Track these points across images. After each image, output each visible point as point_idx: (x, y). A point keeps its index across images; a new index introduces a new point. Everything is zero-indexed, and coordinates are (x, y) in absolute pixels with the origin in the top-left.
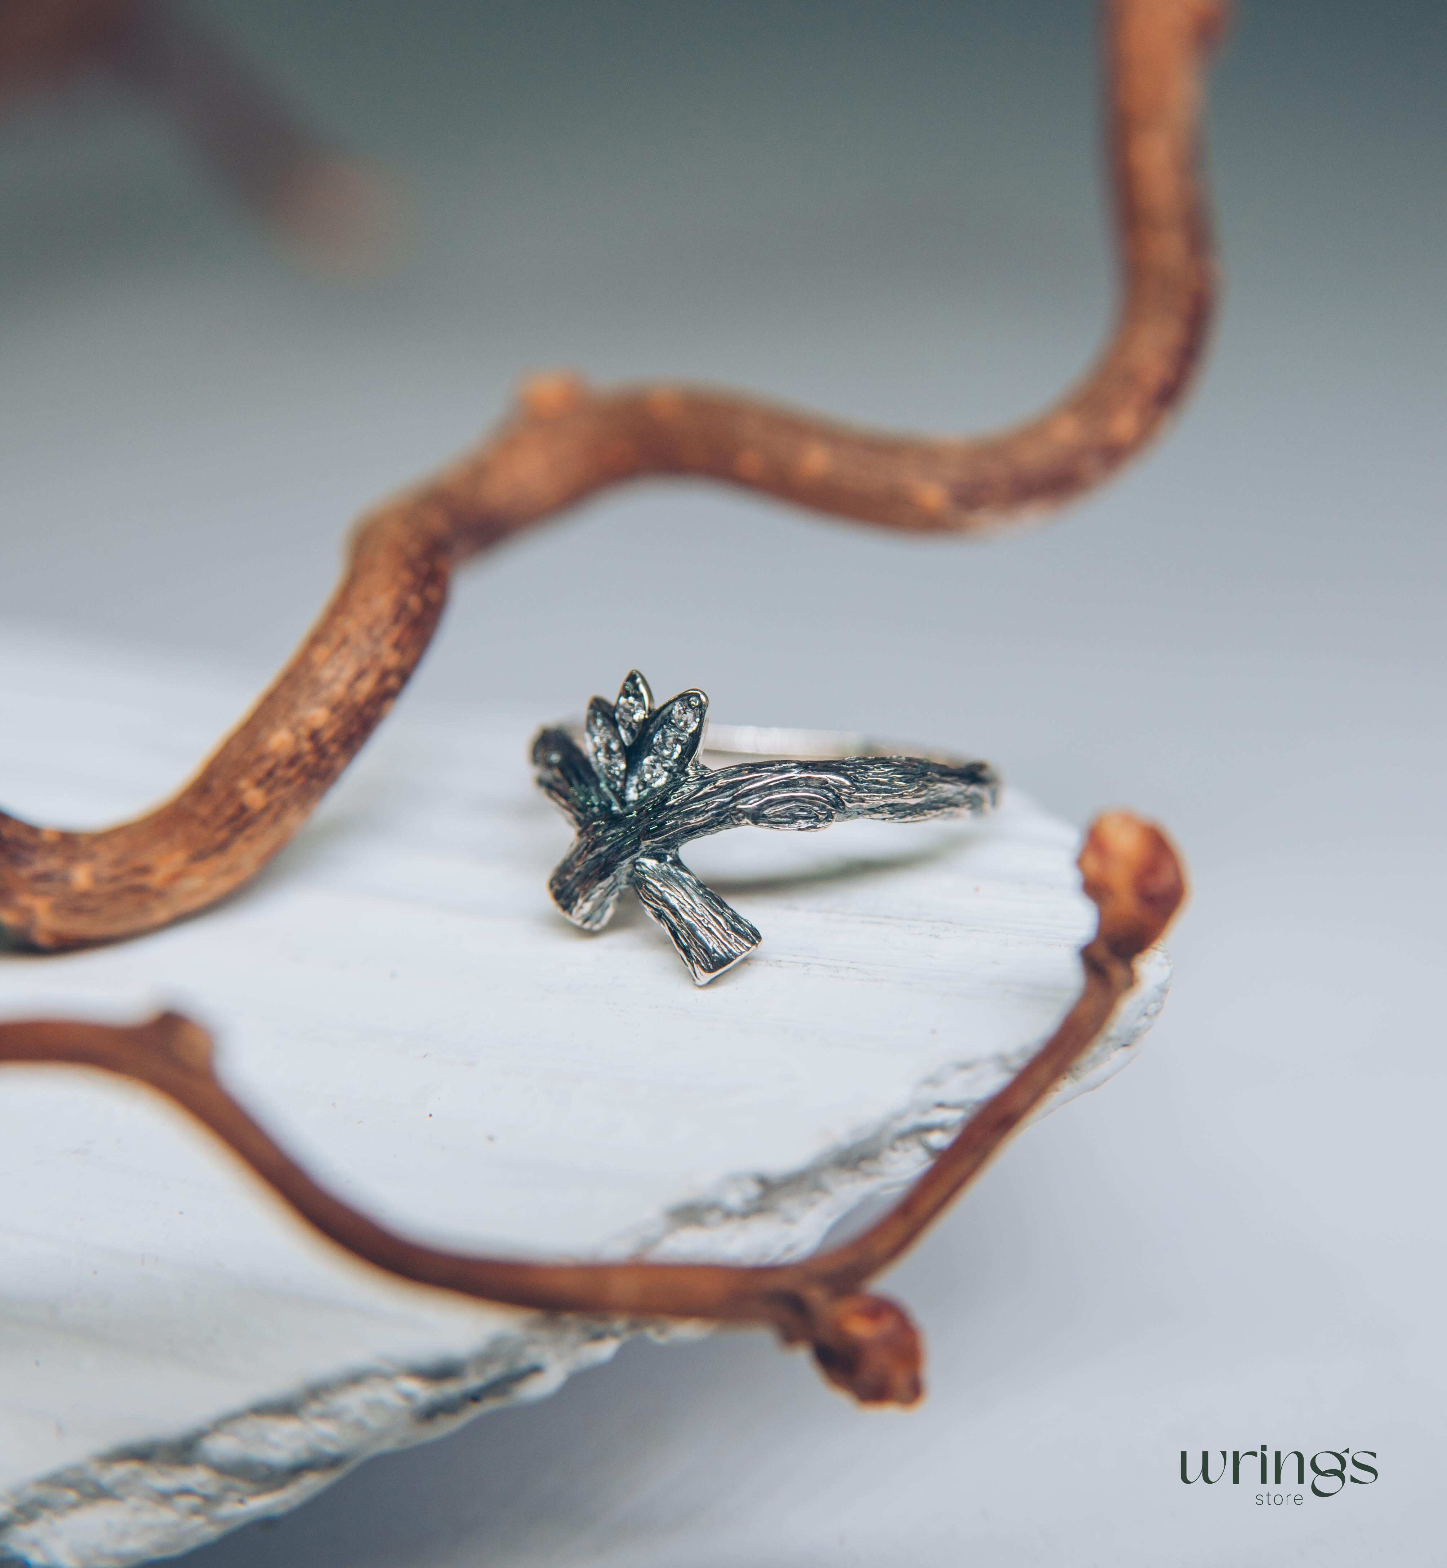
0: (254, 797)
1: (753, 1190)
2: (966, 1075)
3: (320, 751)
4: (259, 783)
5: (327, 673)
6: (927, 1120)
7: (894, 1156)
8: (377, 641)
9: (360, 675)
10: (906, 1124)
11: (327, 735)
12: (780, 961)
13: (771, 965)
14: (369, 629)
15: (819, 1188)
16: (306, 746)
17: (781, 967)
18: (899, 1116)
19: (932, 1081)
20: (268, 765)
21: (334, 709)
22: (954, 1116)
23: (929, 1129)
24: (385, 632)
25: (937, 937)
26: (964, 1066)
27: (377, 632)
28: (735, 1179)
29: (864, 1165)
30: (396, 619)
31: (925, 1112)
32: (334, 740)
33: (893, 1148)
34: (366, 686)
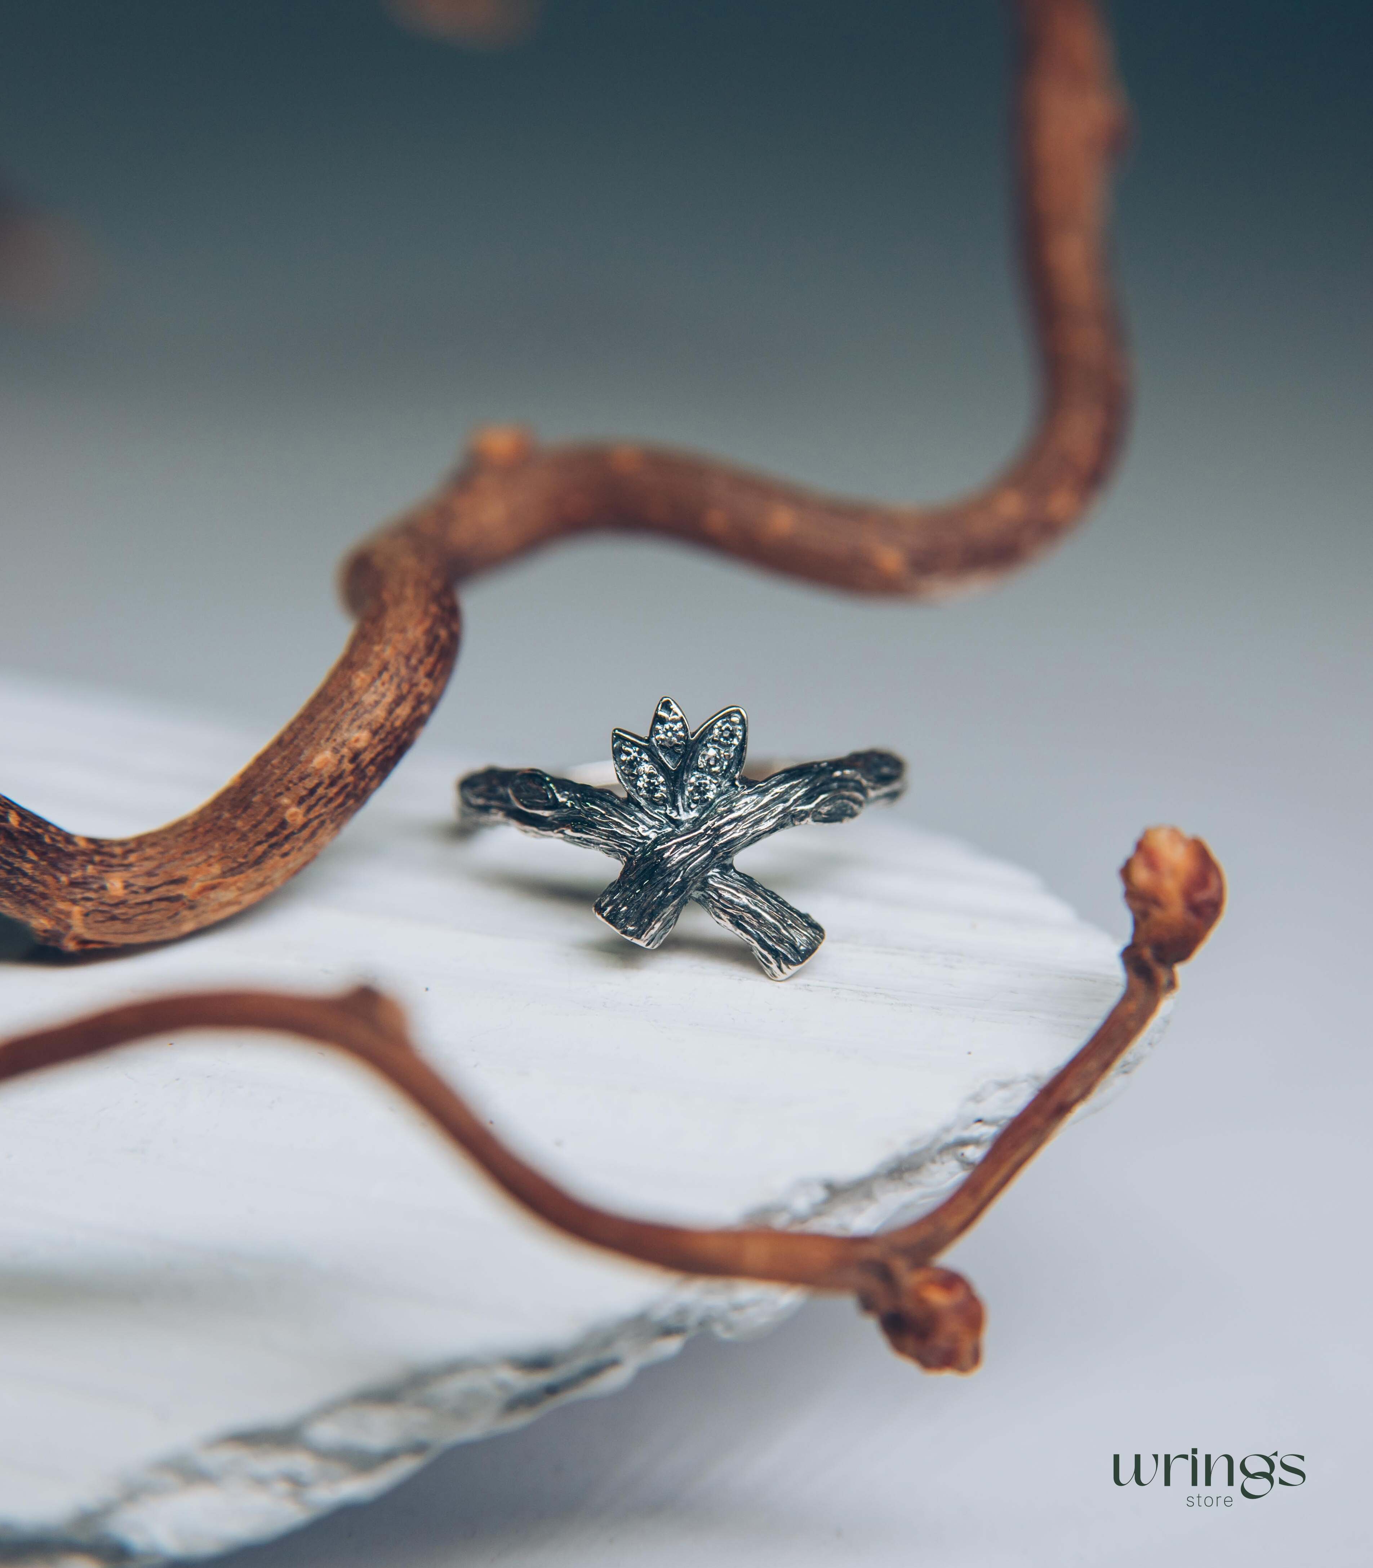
0: (295, 814)
1: (820, 1194)
2: (1003, 1093)
3: (359, 772)
4: (301, 801)
5: (369, 698)
6: (966, 1134)
7: (934, 1168)
8: (415, 669)
9: (399, 701)
10: (950, 1138)
11: (367, 757)
12: (808, 985)
13: (800, 989)
14: (408, 658)
15: (869, 1196)
16: (348, 766)
17: (811, 991)
18: (947, 1130)
19: (976, 1098)
20: (310, 783)
21: (375, 733)
22: (989, 1132)
23: (963, 1143)
24: (421, 662)
25: (951, 967)
26: (1003, 1085)
27: (414, 661)
28: (803, 1184)
29: (906, 1176)
30: (429, 649)
31: (966, 1127)
32: (372, 761)
33: (933, 1161)
34: (403, 711)
